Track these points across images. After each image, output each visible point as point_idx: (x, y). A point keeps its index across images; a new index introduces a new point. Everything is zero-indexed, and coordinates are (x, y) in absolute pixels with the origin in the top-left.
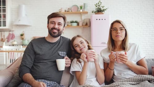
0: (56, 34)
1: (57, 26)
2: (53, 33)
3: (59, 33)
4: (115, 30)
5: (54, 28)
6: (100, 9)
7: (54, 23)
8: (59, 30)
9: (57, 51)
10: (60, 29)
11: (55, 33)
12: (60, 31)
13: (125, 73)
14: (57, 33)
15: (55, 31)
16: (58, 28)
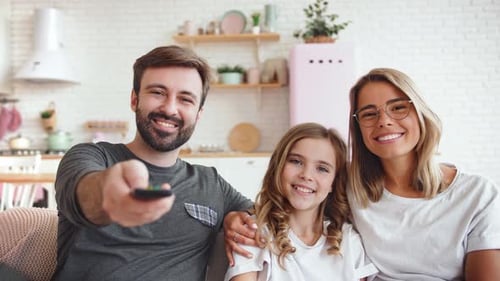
0: (169, 140)
1: (173, 108)
3: (179, 134)
4: (369, 115)
5: (165, 117)
7: (165, 92)
8: (180, 122)
10: (186, 120)
11: (163, 134)
12: (185, 127)
14: (175, 136)
15: (167, 126)
16: (180, 113)
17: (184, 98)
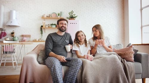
0: (64, 30)
1: (64, 26)
2: (62, 29)
5: (63, 27)
6: (73, 16)
7: (63, 24)
8: (65, 28)
9: (65, 40)
11: (63, 29)
13: (102, 51)
15: (63, 28)
17: (65, 24)
